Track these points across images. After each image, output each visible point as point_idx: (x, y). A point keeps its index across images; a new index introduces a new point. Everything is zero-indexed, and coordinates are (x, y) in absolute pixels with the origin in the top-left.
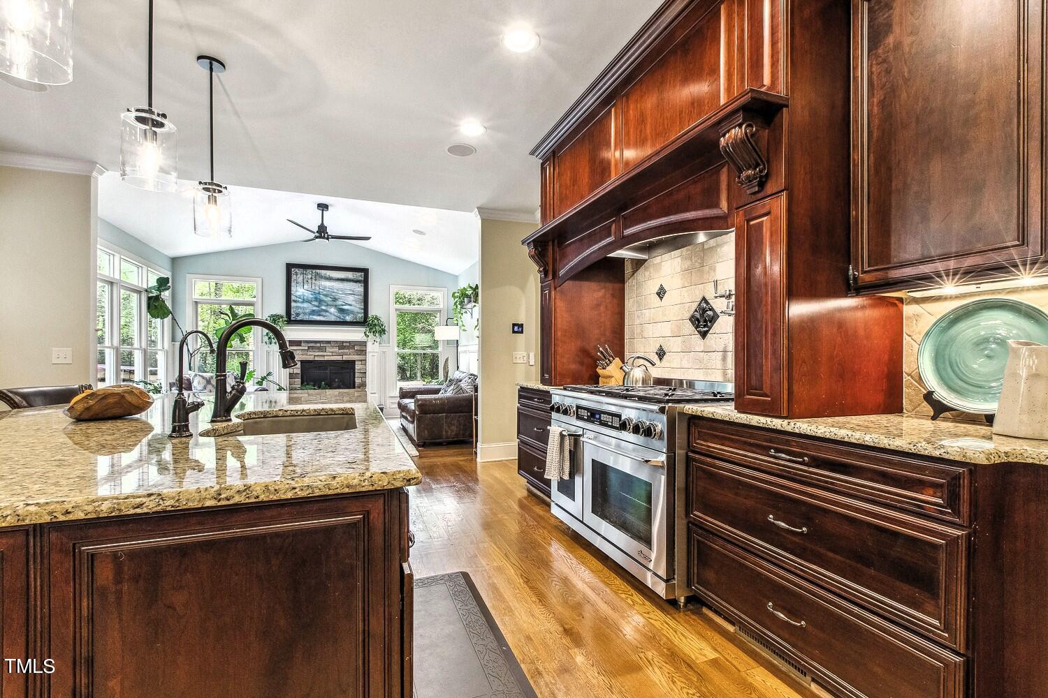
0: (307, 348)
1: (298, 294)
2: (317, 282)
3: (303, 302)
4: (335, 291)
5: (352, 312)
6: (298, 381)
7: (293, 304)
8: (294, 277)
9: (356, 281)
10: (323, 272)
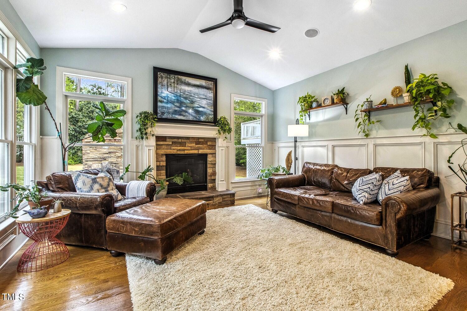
0: (171, 143)
1: (163, 95)
2: (179, 87)
3: (167, 103)
4: (192, 95)
5: (205, 114)
6: (164, 172)
7: (159, 104)
8: (160, 80)
9: (208, 88)
10: (183, 78)
